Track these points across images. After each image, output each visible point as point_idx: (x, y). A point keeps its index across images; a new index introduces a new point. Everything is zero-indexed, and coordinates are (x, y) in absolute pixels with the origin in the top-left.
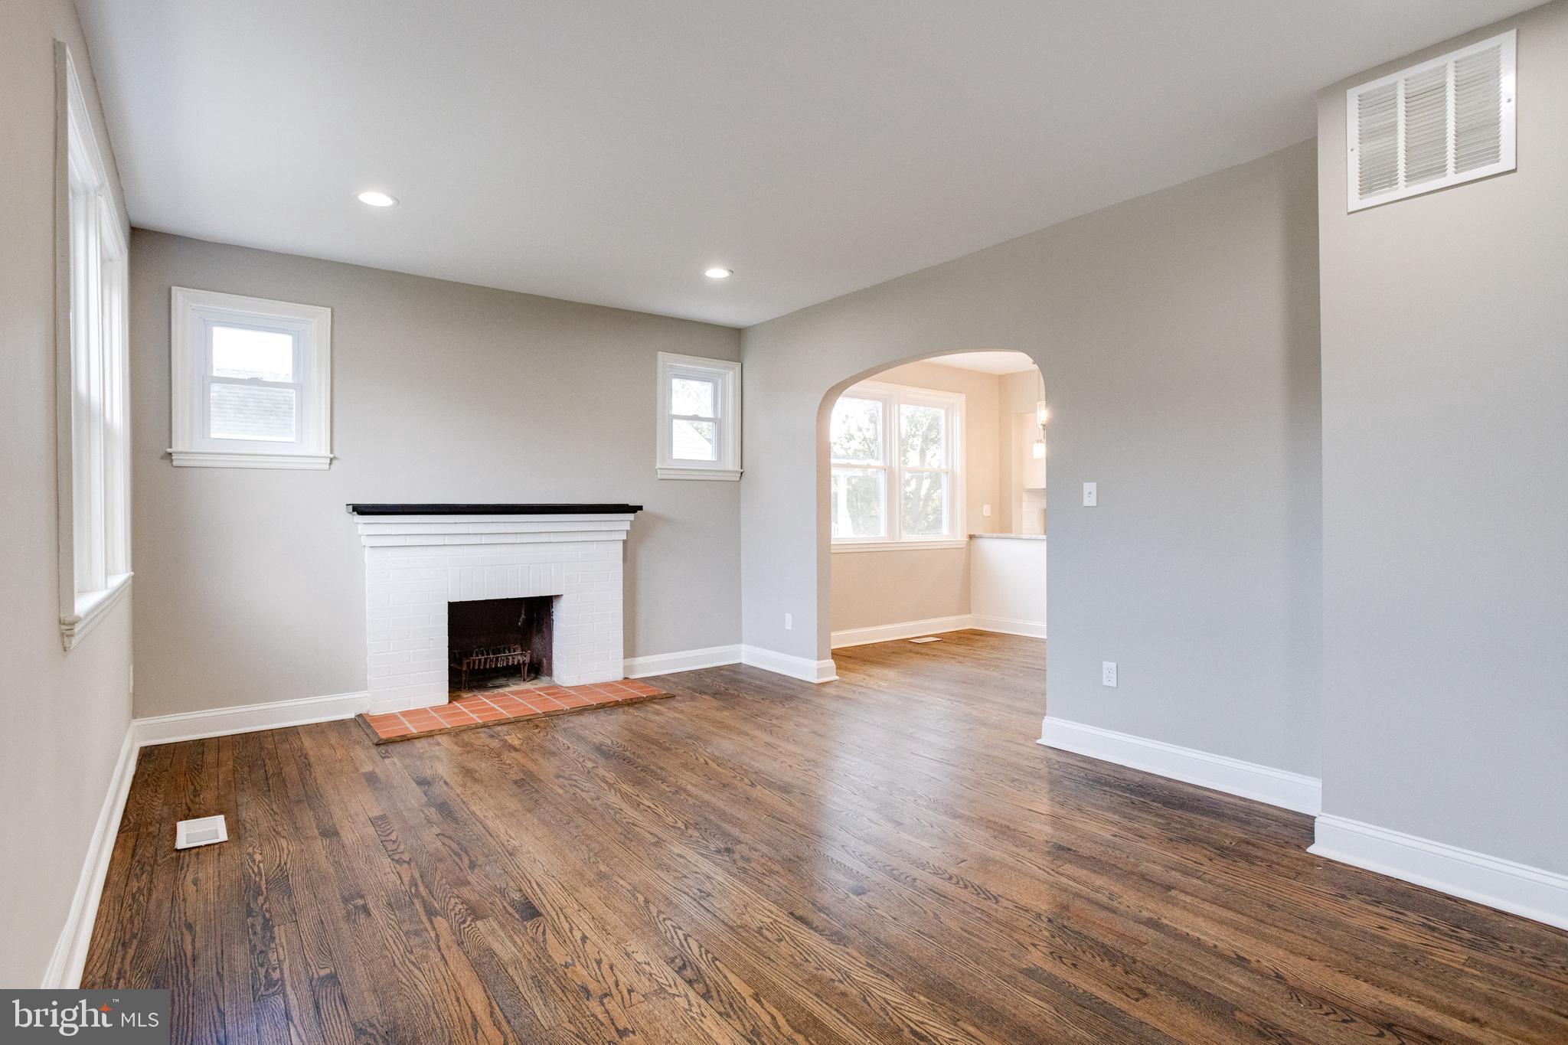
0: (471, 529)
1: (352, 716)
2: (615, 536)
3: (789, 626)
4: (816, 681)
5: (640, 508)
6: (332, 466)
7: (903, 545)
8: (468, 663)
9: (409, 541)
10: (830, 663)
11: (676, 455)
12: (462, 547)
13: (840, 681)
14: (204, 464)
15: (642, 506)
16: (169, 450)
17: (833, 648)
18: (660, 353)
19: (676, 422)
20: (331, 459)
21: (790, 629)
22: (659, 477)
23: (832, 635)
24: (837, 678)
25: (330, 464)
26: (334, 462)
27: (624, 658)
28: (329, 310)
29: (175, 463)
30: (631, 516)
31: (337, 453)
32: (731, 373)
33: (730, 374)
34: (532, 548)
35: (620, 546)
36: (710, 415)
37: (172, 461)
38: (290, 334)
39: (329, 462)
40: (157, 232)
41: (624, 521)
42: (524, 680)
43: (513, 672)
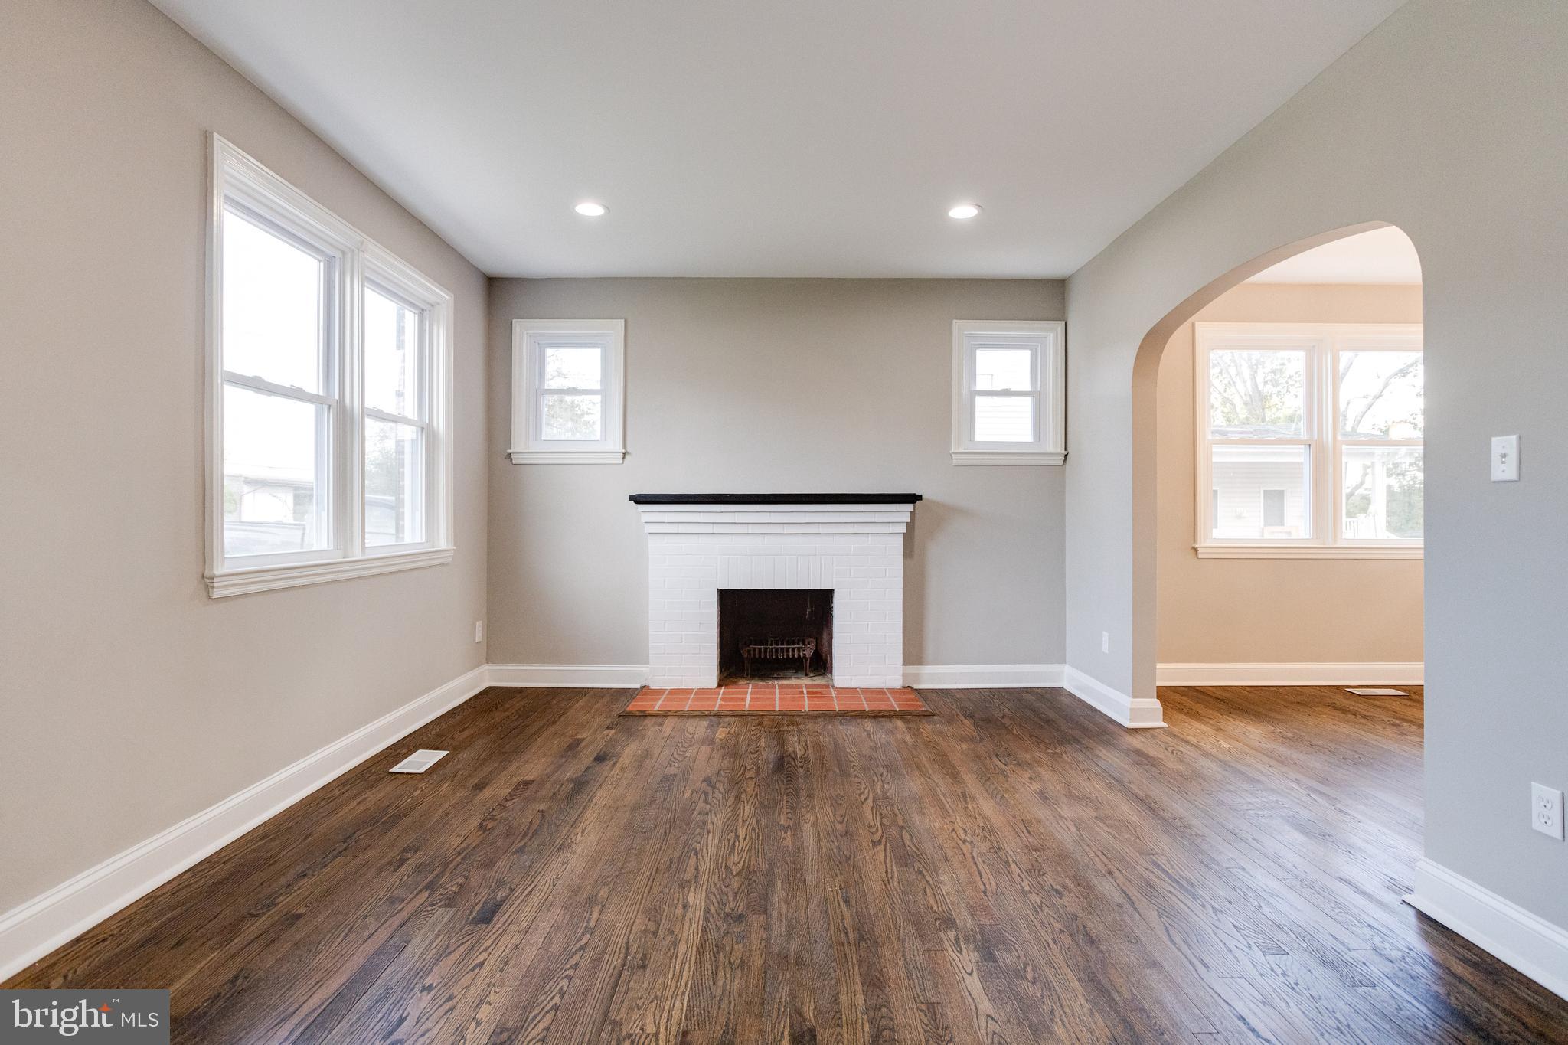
0: (737, 518)
1: (638, 686)
2: (891, 529)
3: (1105, 648)
4: (1128, 724)
5: (920, 497)
6: (625, 460)
7: (1338, 551)
8: (749, 651)
9: (682, 529)
10: (1155, 704)
11: (980, 436)
12: (730, 536)
13: (1167, 732)
14: (532, 461)
15: (921, 496)
16: (509, 451)
17: (1159, 684)
18: (954, 321)
19: (979, 400)
20: (624, 454)
21: (1107, 652)
22: (955, 462)
23: (1158, 667)
24: (1164, 725)
25: (624, 458)
26: (627, 456)
27: (903, 665)
28: (623, 321)
29: (514, 462)
30: (910, 507)
31: (629, 449)
32: (1052, 334)
33: (1050, 335)
34: (800, 538)
35: (900, 540)
36: (1028, 388)
37: (511, 460)
38: (599, 347)
39: (622, 457)
40: (502, 278)
41: (901, 513)
42: (806, 675)
43: (796, 666)
